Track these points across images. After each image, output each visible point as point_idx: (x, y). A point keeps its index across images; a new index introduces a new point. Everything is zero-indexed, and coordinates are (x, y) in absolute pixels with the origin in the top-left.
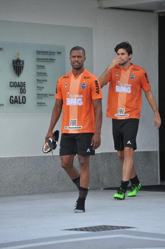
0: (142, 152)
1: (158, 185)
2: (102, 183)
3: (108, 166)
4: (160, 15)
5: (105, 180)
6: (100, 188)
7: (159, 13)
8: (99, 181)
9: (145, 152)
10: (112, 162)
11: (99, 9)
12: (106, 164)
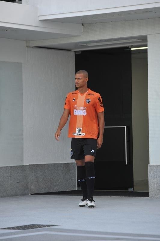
0: (63, 163)
1: (76, 190)
2: (30, 190)
3: (35, 176)
4: (76, 53)
5: (32, 187)
6: (28, 194)
7: (76, 51)
8: (28, 188)
9: (65, 163)
10: (38, 172)
11: (27, 48)
12: (33, 173)
